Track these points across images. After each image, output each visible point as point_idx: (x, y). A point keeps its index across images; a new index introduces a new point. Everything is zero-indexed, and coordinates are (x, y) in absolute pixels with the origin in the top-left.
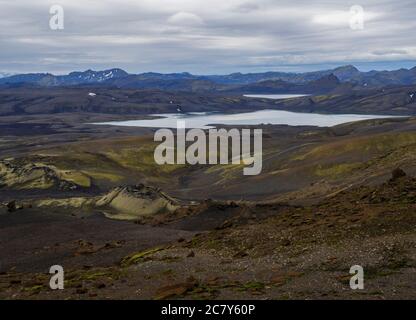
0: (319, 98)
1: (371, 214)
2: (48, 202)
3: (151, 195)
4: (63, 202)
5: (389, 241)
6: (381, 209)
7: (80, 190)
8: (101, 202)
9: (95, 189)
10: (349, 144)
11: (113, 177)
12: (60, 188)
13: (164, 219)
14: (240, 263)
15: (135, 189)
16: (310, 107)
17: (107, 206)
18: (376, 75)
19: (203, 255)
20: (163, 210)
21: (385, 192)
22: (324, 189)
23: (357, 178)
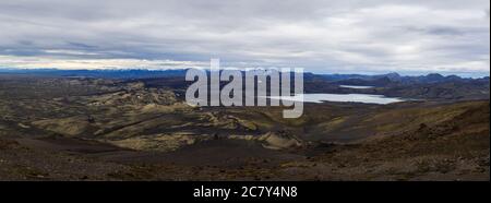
0: (378, 89)
1: (410, 146)
2: (233, 136)
3: (287, 136)
4: (241, 137)
5: (420, 159)
6: (416, 143)
7: (251, 132)
8: (261, 139)
9: (258, 132)
10: (395, 113)
11: (268, 126)
12: (240, 130)
13: (294, 150)
14: (341, 171)
15: (279, 133)
16: (374, 92)
17: (264, 141)
18: (408, 78)
19: (321, 166)
20: (294, 145)
21: (417, 135)
22: (381, 137)
23: (400, 131)
